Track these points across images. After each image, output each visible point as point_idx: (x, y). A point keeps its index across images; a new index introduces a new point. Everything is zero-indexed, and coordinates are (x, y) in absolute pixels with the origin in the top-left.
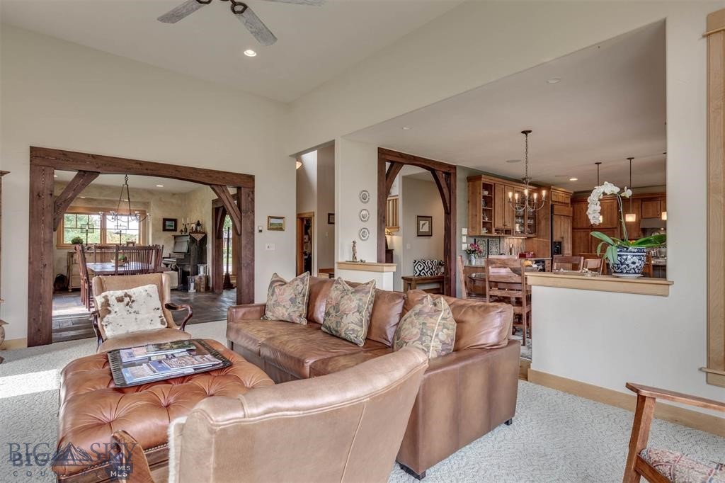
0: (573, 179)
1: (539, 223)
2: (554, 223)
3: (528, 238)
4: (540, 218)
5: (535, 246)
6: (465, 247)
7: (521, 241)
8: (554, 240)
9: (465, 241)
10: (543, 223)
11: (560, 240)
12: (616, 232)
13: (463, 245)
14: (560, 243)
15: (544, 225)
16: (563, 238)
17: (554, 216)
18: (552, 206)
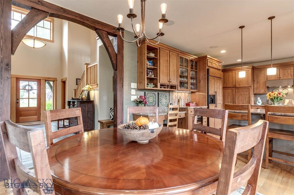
0: (223, 52)
1: (200, 82)
2: (210, 82)
3: (192, 92)
4: (200, 78)
5: (197, 98)
6: (134, 98)
7: (187, 94)
8: (210, 94)
9: (134, 94)
10: (202, 82)
11: (214, 94)
12: (250, 89)
13: (132, 97)
14: (214, 96)
15: (203, 83)
16: (216, 92)
17: (210, 77)
18: (208, 70)
